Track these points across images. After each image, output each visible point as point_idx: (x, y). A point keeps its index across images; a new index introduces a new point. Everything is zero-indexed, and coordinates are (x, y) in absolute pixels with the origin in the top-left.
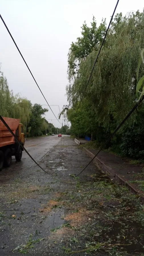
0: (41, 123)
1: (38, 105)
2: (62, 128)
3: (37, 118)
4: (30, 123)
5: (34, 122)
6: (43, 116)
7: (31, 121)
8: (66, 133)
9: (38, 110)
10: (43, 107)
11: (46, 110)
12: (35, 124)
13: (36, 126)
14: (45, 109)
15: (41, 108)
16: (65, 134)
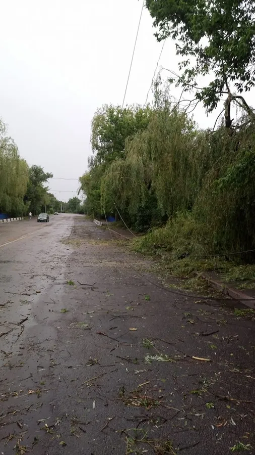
0: (42, 196)
1: (37, 168)
2: (69, 202)
3: (37, 187)
4: (27, 195)
5: (33, 194)
6: (44, 184)
7: (29, 192)
8: (76, 211)
9: (38, 176)
10: (45, 171)
11: (49, 176)
12: (34, 196)
13: (35, 199)
14: (48, 173)
15: (43, 172)
16: (75, 213)
